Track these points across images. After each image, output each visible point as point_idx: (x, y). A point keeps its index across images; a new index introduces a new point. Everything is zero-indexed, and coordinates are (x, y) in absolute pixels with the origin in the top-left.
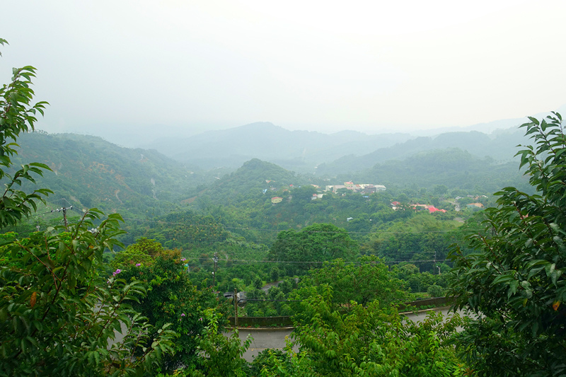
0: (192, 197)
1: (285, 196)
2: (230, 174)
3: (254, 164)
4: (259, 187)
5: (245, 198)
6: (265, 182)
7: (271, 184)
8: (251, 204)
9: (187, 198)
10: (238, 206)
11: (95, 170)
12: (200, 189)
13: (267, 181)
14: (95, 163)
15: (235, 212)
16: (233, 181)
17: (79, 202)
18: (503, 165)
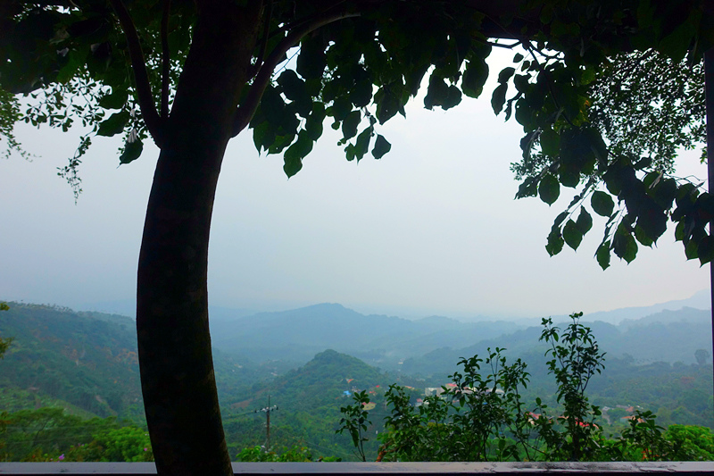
0: (246, 399)
1: (379, 401)
2: (297, 370)
3: (328, 358)
4: (339, 387)
5: (323, 403)
6: (345, 382)
7: (352, 384)
8: (332, 411)
9: (239, 401)
10: (313, 414)
11: (125, 360)
12: (256, 388)
13: (348, 380)
14: (124, 350)
15: (310, 422)
16: (300, 378)
17: (105, 403)
18: (647, 366)
